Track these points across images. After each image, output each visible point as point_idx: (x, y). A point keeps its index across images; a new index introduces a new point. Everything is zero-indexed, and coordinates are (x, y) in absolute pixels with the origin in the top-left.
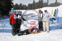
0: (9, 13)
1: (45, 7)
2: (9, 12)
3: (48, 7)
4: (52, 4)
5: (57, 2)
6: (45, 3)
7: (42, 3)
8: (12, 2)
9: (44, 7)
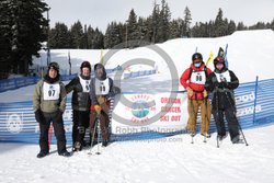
0: (31, 64)
1: (178, 36)
2: (33, 57)
3: (189, 37)
4: (202, 25)
5: (223, 18)
6: (175, 22)
7: (166, 23)
8: (45, 15)
9: (173, 38)
